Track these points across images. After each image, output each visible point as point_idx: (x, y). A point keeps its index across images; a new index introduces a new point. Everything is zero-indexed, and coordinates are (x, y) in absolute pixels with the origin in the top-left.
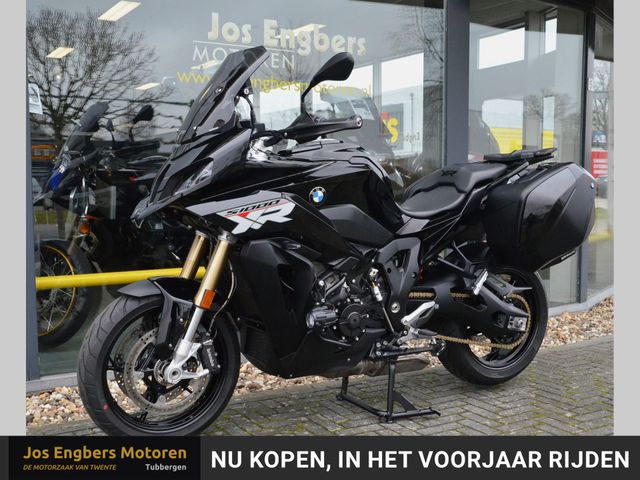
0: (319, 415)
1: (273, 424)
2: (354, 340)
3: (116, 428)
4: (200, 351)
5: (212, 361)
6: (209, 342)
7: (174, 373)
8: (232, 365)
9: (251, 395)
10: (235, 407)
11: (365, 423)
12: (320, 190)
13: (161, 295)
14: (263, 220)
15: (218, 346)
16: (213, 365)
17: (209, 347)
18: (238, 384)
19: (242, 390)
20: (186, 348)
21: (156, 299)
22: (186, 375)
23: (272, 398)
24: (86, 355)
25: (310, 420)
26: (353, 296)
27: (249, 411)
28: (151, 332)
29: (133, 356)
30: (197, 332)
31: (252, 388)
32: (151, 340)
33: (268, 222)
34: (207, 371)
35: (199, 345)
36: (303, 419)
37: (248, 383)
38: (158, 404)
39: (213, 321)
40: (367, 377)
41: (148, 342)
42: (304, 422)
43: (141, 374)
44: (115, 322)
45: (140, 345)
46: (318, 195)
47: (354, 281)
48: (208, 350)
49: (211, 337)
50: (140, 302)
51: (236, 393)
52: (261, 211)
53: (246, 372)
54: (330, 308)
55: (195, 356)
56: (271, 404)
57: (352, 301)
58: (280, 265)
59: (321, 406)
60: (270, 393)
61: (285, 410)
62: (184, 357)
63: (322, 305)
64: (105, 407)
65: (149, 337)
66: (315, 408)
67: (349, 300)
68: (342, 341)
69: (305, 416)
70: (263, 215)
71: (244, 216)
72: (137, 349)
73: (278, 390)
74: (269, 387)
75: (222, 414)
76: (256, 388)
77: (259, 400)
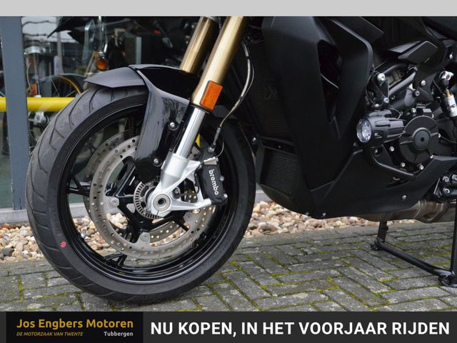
0: (352, 268)
1: (295, 277)
2: (418, 168)
3: (80, 275)
4: (199, 172)
5: (215, 187)
6: (213, 160)
7: (161, 202)
8: (243, 196)
9: (265, 238)
10: (246, 252)
11: (420, 284)
13: (144, 88)
15: (225, 168)
16: (217, 193)
17: (211, 167)
18: (250, 225)
19: (255, 231)
20: (178, 166)
21: (137, 93)
22: (179, 206)
23: (291, 243)
24: (35, 169)
25: (343, 275)
26: (420, 106)
27: (263, 258)
28: (129, 142)
29: (103, 174)
30: (194, 144)
31: (266, 229)
32: (130, 153)
34: (208, 202)
35: (197, 164)
36: (333, 272)
37: (261, 224)
38: (139, 244)
39: (219, 130)
40: (420, 224)
41: (125, 156)
42: (336, 277)
43: (115, 200)
44: (77, 123)
45: (113, 160)
47: (423, 82)
48: (211, 172)
49: (216, 153)
50: (113, 96)
51: (248, 235)
53: (260, 213)
54: (394, 115)
55: (192, 179)
56: (290, 251)
57: (420, 112)
58: (322, 42)
59: (354, 256)
60: (287, 237)
61: (308, 259)
62: (176, 179)
63: (384, 107)
64: (64, 244)
65: (128, 149)
66: (346, 258)
67: (414, 110)
68: (401, 169)
69: (335, 268)
72: (109, 164)
73: (296, 234)
74: (285, 229)
75: (230, 260)
76: (270, 229)
77: (275, 245)
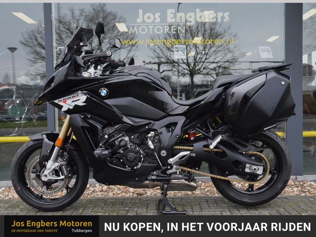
2: (134, 168)
5: (65, 172)
6: (64, 163)
7: (46, 176)
12: (104, 89)
14: (73, 104)
16: (66, 174)
20: (51, 165)
33: (76, 105)
34: (64, 177)
35: (58, 164)
45: (34, 162)
46: (104, 92)
52: (71, 100)
55: (57, 168)
63: (101, 147)
64: (19, 188)
68: (128, 169)
70: (73, 102)
71: (65, 102)
